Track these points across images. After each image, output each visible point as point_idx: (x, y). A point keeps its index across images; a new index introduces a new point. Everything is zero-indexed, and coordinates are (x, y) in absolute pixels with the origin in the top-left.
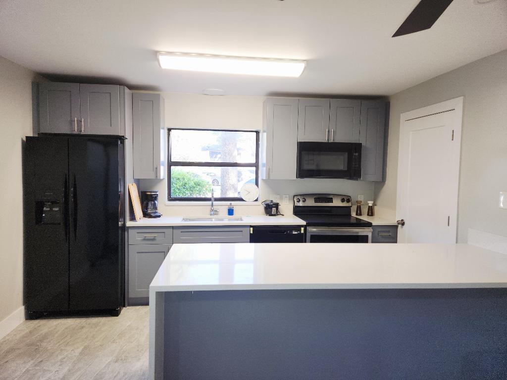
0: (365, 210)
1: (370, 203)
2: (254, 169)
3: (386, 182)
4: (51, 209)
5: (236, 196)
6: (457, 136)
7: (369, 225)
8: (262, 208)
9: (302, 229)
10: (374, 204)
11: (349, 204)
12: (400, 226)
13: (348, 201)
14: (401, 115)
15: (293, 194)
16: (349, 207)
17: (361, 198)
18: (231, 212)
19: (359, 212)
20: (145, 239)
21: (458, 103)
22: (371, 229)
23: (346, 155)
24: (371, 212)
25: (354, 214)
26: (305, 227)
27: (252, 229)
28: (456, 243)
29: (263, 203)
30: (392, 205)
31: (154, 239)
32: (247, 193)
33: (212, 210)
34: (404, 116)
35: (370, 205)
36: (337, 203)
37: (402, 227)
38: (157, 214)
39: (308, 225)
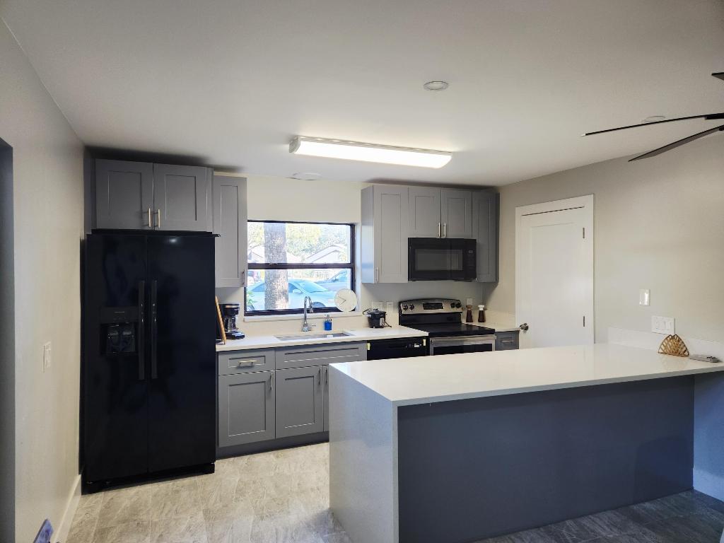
0: (476, 316)
1: (481, 308)
2: (349, 270)
3: (499, 283)
4: (120, 334)
5: (332, 305)
6: (589, 233)
7: (492, 332)
8: (364, 319)
9: (425, 341)
10: (485, 309)
11: (459, 310)
12: (522, 331)
13: (459, 305)
14: (517, 208)
15: (398, 301)
16: (459, 314)
17: (469, 302)
18: (328, 326)
19: (469, 318)
20: (239, 367)
21: (588, 201)
22: (494, 336)
23: (461, 252)
24: (482, 318)
25: (464, 321)
26: (427, 338)
27: (369, 345)
28: (594, 343)
29: (365, 313)
30: (510, 308)
31: (251, 366)
32: (343, 301)
33: (305, 325)
34: (519, 211)
35: (481, 309)
36: (446, 309)
37: (525, 332)
38: (239, 334)
39: (431, 335)
